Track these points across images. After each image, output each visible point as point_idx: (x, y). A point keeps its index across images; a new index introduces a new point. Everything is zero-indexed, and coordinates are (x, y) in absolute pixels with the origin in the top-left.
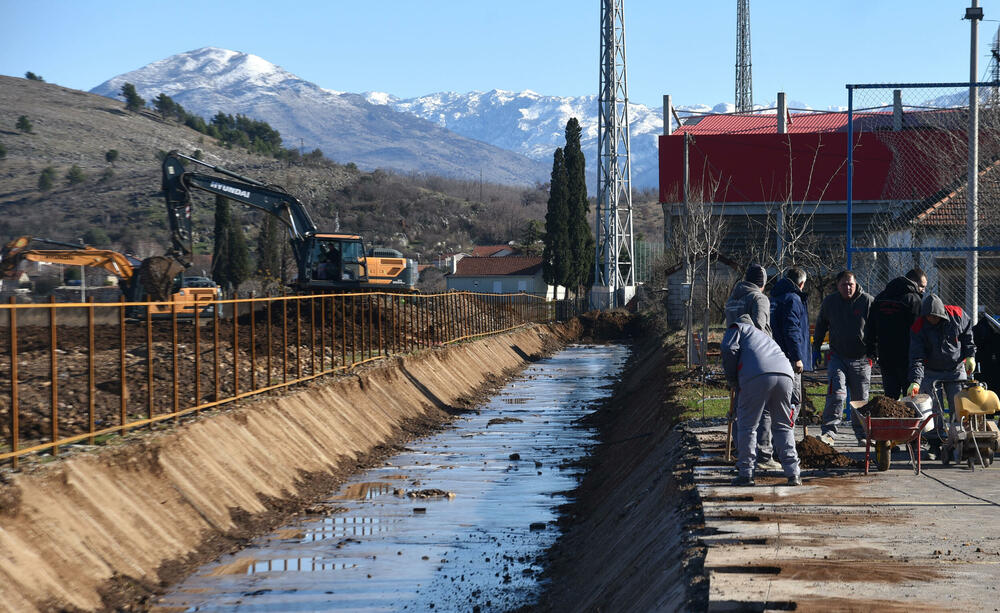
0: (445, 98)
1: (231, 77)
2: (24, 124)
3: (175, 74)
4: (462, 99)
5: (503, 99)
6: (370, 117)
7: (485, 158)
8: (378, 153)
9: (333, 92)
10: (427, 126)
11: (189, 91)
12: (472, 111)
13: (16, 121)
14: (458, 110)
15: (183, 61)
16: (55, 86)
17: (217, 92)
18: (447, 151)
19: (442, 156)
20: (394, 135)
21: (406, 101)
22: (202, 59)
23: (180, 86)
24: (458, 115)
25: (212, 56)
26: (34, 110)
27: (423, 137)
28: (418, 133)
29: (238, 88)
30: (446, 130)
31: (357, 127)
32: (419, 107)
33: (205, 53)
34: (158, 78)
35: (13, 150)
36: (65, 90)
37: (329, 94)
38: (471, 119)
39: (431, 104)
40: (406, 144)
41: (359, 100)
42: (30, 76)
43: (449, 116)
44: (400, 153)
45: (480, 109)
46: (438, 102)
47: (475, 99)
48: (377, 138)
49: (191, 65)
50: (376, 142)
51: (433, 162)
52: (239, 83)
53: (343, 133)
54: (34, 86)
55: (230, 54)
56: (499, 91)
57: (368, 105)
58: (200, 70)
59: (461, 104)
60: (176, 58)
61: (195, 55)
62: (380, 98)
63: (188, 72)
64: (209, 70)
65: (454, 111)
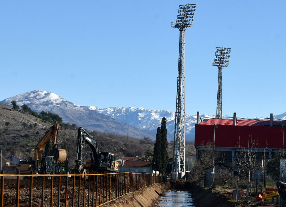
0: (114, 109)
1: (45, 99)
3: (27, 98)
4: (120, 109)
5: (133, 110)
6: (90, 114)
8: (92, 125)
10: (108, 118)
11: (31, 104)
12: (123, 113)
14: (118, 113)
15: (30, 94)
17: (40, 104)
18: (114, 126)
19: (112, 127)
20: (97, 120)
21: (102, 109)
23: (28, 102)
24: (118, 115)
25: (39, 92)
27: (107, 121)
28: (105, 120)
29: (47, 103)
30: (114, 119)
31: (86, 117)
32: (106, 112)
33: (37, 92)
34: (21, 99)
37: (77, 106)
38: (122, 116)
39: (110, 111)
40: (101, 123)
41: (86, 108)
43: (115, 114)
44: (99, 126)
45: (125, 113)
46: (112, 110)
47: (124, 109)
48: (92, 121)
49: (32, 95)
50: (91, 122)
51: (110, 129)
53: (81, 118)
55: (45, 92)
56: (132, 108)
57: (89, 110)
58: (35, 97)
59: (119, 111)
61: (34, 92)
62: (93, 108)
63: (31, 97)
64: (38, 97)
65: (117, 113)
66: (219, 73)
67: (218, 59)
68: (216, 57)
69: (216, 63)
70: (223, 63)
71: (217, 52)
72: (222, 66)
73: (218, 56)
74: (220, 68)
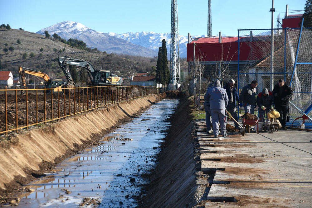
0: (130, 34)
1: (73, 29)
2: (19, 42)
3: (58, 28)
4: (134, 34)
5: (145, 34)
6: (110, 39)
7: (140, 50)
8: (112, 49)
9: (100, 33)
10: (125, 41)
11: (62, 33)
12: (137, 38)
13: (17, 41)
14: (133, 37)
15: (61, 25)
16: (27, 31)
17: (69, 33)
19: (129, 49)
20: (116, 44)
21: (119, 35)
22: (65, 24)
23: (60, 31)
24: (133, 39)
25: (68, 23)
26: (22, 38)
27: (124, 45)
28: (123, 43)
29: (75, 32)
30: (130, 43)
31: (106, 42)
32: (123, 37)
33: (66, 23)
34: (54, 29)
35: (16, 48)
36: (29, 32)
37: (99, 33)
39: (126, 36)
40: (120, 46)
41: (107, 35)
42: (20, 29)
43: (131, 39)
44: (118, 49)
45: (139, 37)
46: (128, 35)
47: (138, 34)
48: (112, 45)
49: (63, 26)
50: (111, 46)
51: (126, 51)
52: (75, 30)
53: (103, 43)
54: (21, 31)
55: (73, 23)
56: (144, 32)
57: (109, 36)
58: (65, 27)
59: (134, 36)
60: (59, 24)
61: (64, 23)
62: (112, 34)
63: (62, 27)
64: (67, 27)
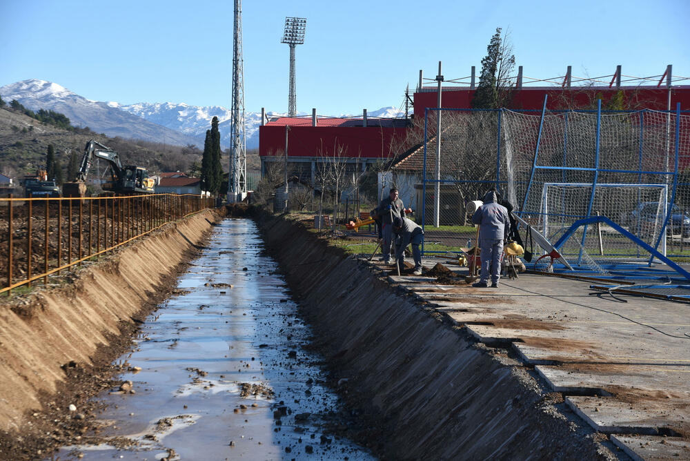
0: (144, 105)
1: (44, 93)
3: (17, 90)
4: (151, 106)
5: (171, 107)
6: (109, 113)
7: (162, 133)
8: (112, 129)
9: (92, 101)
10: (136, 118)
11: (24, 99)
12: (156, 111)
14: (150, 111)
15: (21, 85)
18: (145, 129)
19: (143, 131)
20: (121, 121)
21: (126, 106)
22: (30, 84)
23: (20, 96)
24: (150, 113)
25: (35, 83)
27: (134, 123)
28: (132, 121)
30: (144, 120)
31: (103, 117)
32: (132, 109)
33: (31, 82)
37: (90, 102)
38: (156, 115)
39: (138, 108)
40: (126, 126)
41: (104, 105)
43: (146, 113)
44: (122, 129)
45: (160, 111)
46: (141, 107)
47: (158, 106)
48: (113, 122)
49: (25, 87)
50: (112, 124)
51: (139, 134)
52: (48, 95)
53: (97, 119)
55: (43, 82)
56: (169, 103)
57: (108, 108)
58: (29, 89)
59: (151, 108)
60: (17, 83)
61: (27, 82)
62: (114, 104)
63: (23, 90)
64: (33, 89)
65: (148, 111)
66: (291, 54)
67: (288, 34)
68: (287, 31)
69: (286, 39)
70: (296, 39)
71: (288, 24)
72: (294, 44)
73: (288, 30)
74: (292, 46)
